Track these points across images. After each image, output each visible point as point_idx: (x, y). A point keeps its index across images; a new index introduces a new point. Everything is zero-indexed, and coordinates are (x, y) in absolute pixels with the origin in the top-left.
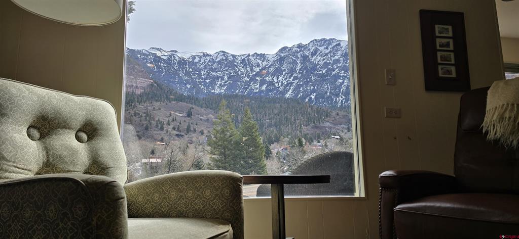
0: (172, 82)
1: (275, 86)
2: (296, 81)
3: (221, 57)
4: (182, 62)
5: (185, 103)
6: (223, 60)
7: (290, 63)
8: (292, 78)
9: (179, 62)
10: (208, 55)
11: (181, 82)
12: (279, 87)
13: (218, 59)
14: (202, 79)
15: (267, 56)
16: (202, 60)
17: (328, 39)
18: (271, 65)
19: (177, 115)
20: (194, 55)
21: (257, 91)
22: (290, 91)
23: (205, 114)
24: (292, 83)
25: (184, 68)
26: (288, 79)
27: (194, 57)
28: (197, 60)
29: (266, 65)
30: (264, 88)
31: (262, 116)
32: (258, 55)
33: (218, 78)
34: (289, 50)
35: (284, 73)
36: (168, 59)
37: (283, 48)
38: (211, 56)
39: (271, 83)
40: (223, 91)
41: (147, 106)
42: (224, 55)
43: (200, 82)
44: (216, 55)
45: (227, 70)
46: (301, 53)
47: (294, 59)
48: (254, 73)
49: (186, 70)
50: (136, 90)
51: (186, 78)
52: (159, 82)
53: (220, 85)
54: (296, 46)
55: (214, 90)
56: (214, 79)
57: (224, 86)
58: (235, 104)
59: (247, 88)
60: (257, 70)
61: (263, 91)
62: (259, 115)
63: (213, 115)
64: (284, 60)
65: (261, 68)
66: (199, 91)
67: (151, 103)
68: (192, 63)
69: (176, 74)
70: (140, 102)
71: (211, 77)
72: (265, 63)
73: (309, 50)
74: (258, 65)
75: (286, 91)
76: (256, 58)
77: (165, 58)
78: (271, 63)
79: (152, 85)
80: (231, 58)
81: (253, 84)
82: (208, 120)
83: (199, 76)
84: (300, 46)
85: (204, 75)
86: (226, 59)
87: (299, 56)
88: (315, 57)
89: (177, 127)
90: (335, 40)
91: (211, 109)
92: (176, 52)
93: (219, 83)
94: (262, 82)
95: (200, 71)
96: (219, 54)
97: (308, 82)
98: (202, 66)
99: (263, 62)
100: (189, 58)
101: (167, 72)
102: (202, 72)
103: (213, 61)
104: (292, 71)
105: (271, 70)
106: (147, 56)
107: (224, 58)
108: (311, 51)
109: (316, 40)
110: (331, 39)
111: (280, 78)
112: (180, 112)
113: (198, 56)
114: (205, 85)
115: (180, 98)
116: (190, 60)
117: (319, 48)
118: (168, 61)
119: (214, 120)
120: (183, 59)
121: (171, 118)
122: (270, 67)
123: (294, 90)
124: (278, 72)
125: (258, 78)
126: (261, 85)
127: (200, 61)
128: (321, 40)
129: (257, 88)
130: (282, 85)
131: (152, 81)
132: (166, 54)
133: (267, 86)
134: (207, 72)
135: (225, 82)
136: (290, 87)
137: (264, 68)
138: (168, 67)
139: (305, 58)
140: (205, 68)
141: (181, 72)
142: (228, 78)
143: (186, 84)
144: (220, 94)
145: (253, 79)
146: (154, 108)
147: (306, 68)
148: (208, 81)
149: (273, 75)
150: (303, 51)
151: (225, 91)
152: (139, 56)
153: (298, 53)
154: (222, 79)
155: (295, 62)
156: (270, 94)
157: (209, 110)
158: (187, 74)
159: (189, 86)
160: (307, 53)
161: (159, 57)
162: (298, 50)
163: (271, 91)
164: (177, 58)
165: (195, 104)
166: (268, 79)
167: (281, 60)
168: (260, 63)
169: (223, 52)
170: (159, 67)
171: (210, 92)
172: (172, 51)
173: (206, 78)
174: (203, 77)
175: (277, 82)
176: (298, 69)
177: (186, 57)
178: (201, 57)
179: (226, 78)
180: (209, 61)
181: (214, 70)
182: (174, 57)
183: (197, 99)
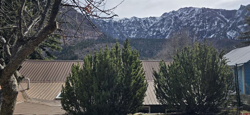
0: (111, 33)
1: (160, 33)
2: (171, 30)
4: (115, 23)
6: (134, 21)
7: (168, 21)
8: (169, 28)
9: (114, 23)
10: (127, 19)
11: (115, 33)
12: (162, 34)
13: (132, 21)
14: (125, 31)
15: (156, 18)
16: (125, 22)
17: (188, 7)
18: (159, 22)
20: (121, 19)
21: (151, 36)
22: (168, 35)
24: (169, 31)
26: (167, 29)
27: (121, 21)
28: (122, 22)
29: (156, 23)
30: (155, 34)
31: (152, 49)
32: (151, 18)
33: (132, 30)
34: (168, 14)
35: (165, 26)
36: (109, 22)
37: (165, 13)
38: (129, 19)
39: (159, 31)
41: (99, 45)
42: (135, 19)
43: (124, 33)
44: (131, 19)
45: (136, 26)
46: (174, 15)
47: (170, 18)
48: (150, 27)
49: (117, 27)
50: (95, 38)
51: (117, 31)
52: (105, 34)
54: (171, 12)
55: (130, 36)
56: (130, 31)
57: (135, 34)
58: (140, 43)
59: (146, 34)
60: (151, 25)
61: (154, 35)
62: (151, 48)
64: (165, 20)
65: (153, 24)
66: (123, 37)
67: (101, 44)
68: (120, 24)
69: (113, 29)
70: (96, 44)
71: (129, 30)
72: (155, 21)
73: (178, 14)
74: (152, 23)
75: (166, 35)
76: (151, 19)
77: (107, 22)
78: (158, 21)
79: (102, 35)
80: (138, 20)
81: (149, 32)
83: (123, 29)
84: (173, 12)
85: (125, 29)
86: (136, 21)
87: (173, 17)
88: (181, 17)
90: (192, 7)
92: (113, 18)
93: (133, 32)
94: (154, 31)
95: (124, 27)
96: (132, 18)
97: (177, 30)
98: (125, 25)
99: (154, 21)
100: (118, 21)
101: (109, 28)
102: (125, 28)
103: (130, 22)
104: (169, 25)
105: (158, 25)
106: (100, 21)
107: (135, 20)
108: (179, 14)
109: (182, 8)
110: (190, 7)
111: (163, 29)
113: (123, 20)
114: (126, 34)
115: (114, 41)
116: (119, 22)
117: (183, 12)
118: (109, 23)
120: (116, 22)
122: (158, 23)
123: (170, 34)
124: (162, 26)
125: (152, 29)
126: (153, 33)
127: (124, 22)
128: (185, 8)
129: (151, 34)
130: (164, 32)
131: (102, 33)
132: (108, 20)
133: (156, 33)
134: (127, 27)
135: (136, 32)
136: (168, 33)
137: (155, 24)
138: (109, 26)
139: (176, 18)
140: (126, 25)
141: (115, 28)
142: (137, 30)
143: (117, 34)
144: (133, 38)
145: (149, 30)
146: (103, 46)
147: (176, 23)
148: (127, 32)
149: (159, 27)
150: (175, 15)
151: (136, 36)
152: (96, 21)
153: (172, 15)
154: (134, 30)
155: (171, 20)
156: (158, 37)
158: (118, 29)
159: (118, 35)
160: (177, 15)
161: (105, 22)
163: (158, 35)
164: (113, 21)
165: (121, 43)
166: (157, 29)
167: (163, 19)
168: (153, 22)
169: (134, 17)
170: (105, 26)
171: (128, 37)
173: (127, 31)
174: (125, 30)
175: (162, 31)
176: (172, 23)
177: (117, 21)
178: (124, 20)
179: (136, 30)
180: (128, 22)
181: (130, 26)
182: (112, 21)
183: (122, 41)
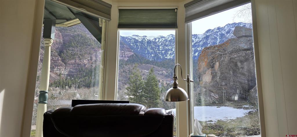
0: (144, 53)
3: (171, 38)
4: (149, 42)
5: (150, 65)
6: (172, 39)
7: (213, 39)
9: (148, 42)
10: (163, 37)
11: (148, 53)
13: (169, 39)
14: (160, 51)
15: (198, 35)
16: (160, 40)
17: (237, 23)
18: (201, 41)
19: (146, 72)
20: (155, 37)
23: (161, 71)
25: (150, 45)
27: (156, 39)
28: (157, 40)
29: (198, 41)
30: (197, 54)
33: (169, 50)
34: (212, 31)
35: (209, 45)
36: (142, 41)
37: (208, 30)
38: (165, 37)
39: (201, 51)
40: (172, 57)
41: (130, 67)
42: (172, 36)
43: (159, 52)
44: (168, 37)
45: (174, 45)
46: (220, 32)
47: (215, 36)
49: (151, 46)
50: (125, 58)
51: (151, 51)
52: (137, 54)
53: (170, 54)
54: (216, 29)
55: (167, 56)
56: (167, 51)
57: (173, 54)
61: (196, 56)
63: (165, 71)
64: (209, 37)
65: (194, 43)
66: (158, 58)
67: (132, 65)
68: (155, 43)
69: (146, 49)
70: (126, 65)
71: (165, 50)
73: (225, 30)
77: (140, 40)
78: (200, 40)
79: (133, 55)
82: (162, 74)
83: (159, 49)
84: (219, 28)
87: (219, 35)
88: (229, 34)
89: (145, 78)
90: (242, 23)
91: (164, 68)
92: (146, 36)
93: (170, 53)
94: (195, 51)
95: (159, 46)
96: (169, 36)
98: (160, 44)
99: (196, 39)
100: (153, 40)
101: (141, 48)
102: (160, 47)
103: (166, 40)
104: (214, 44)
105: (201, 43)
106: (131, 40)
107: (173, 38)
109: (229, 24)
110: (239, 23)
112: (147, 69)
113: (158, 38)
114: (162, 54)
115: (148, 62)
116: (154, 41)
117: (231, 29)
118: (142, 42)
119: (166, 74)
121: (142, 74)
122: (200, 42)
124: (205, 45)
126: (195, 53)
127: (159, 41)
128: (233, 24)
131: (133, 53)
132: (141, 38)
133: (199, 53)
134: (163, 47)
135: (173, 52)
137: (197, 43)
138: (142, 45)
139: (222, 35)
140: (162, 44)
141: (149, 48)
143: (151, 54)
144: (170, 59)
147: (223, 41)
148: (163, 52)
149: (202, 46)
150: (221, 31)
151: (173, 57)
152: (127, 40)
153: (217, 32)
154: (172, 50)
155: (216, 38)
157: (163, 68)
158: (152, 48)
159: (153, 55)
160: (223, 32)
161: (137, 40)
162: (218, 31)
164: (146, 40)
165: (155, 65)
166: (199, 49)
167: (207, 37)
168: (194, 40)
169: (172, 35)
170: (137, 45)
171: (164, 58)
172: (144, 36)
173: (163, 50)
174: (161, 50)
176: (218, 42)
177: (151, 39)
180: (164, 41)
181: (167, 46)
182: (145, 39)
183: (157, 62)
